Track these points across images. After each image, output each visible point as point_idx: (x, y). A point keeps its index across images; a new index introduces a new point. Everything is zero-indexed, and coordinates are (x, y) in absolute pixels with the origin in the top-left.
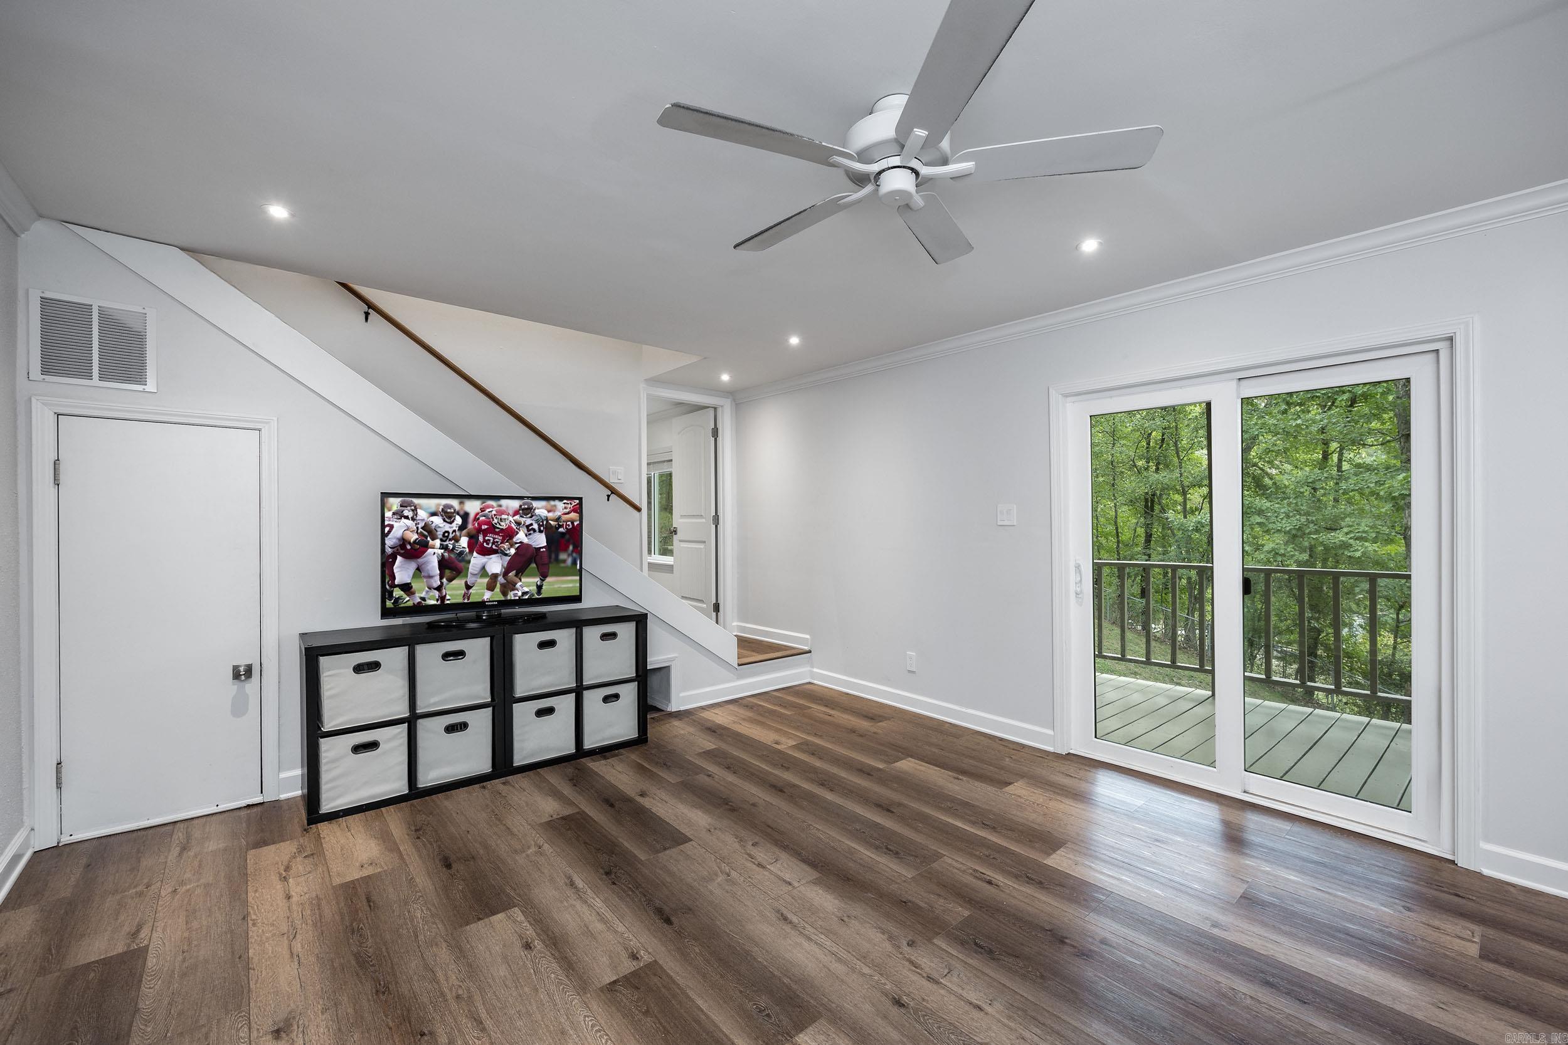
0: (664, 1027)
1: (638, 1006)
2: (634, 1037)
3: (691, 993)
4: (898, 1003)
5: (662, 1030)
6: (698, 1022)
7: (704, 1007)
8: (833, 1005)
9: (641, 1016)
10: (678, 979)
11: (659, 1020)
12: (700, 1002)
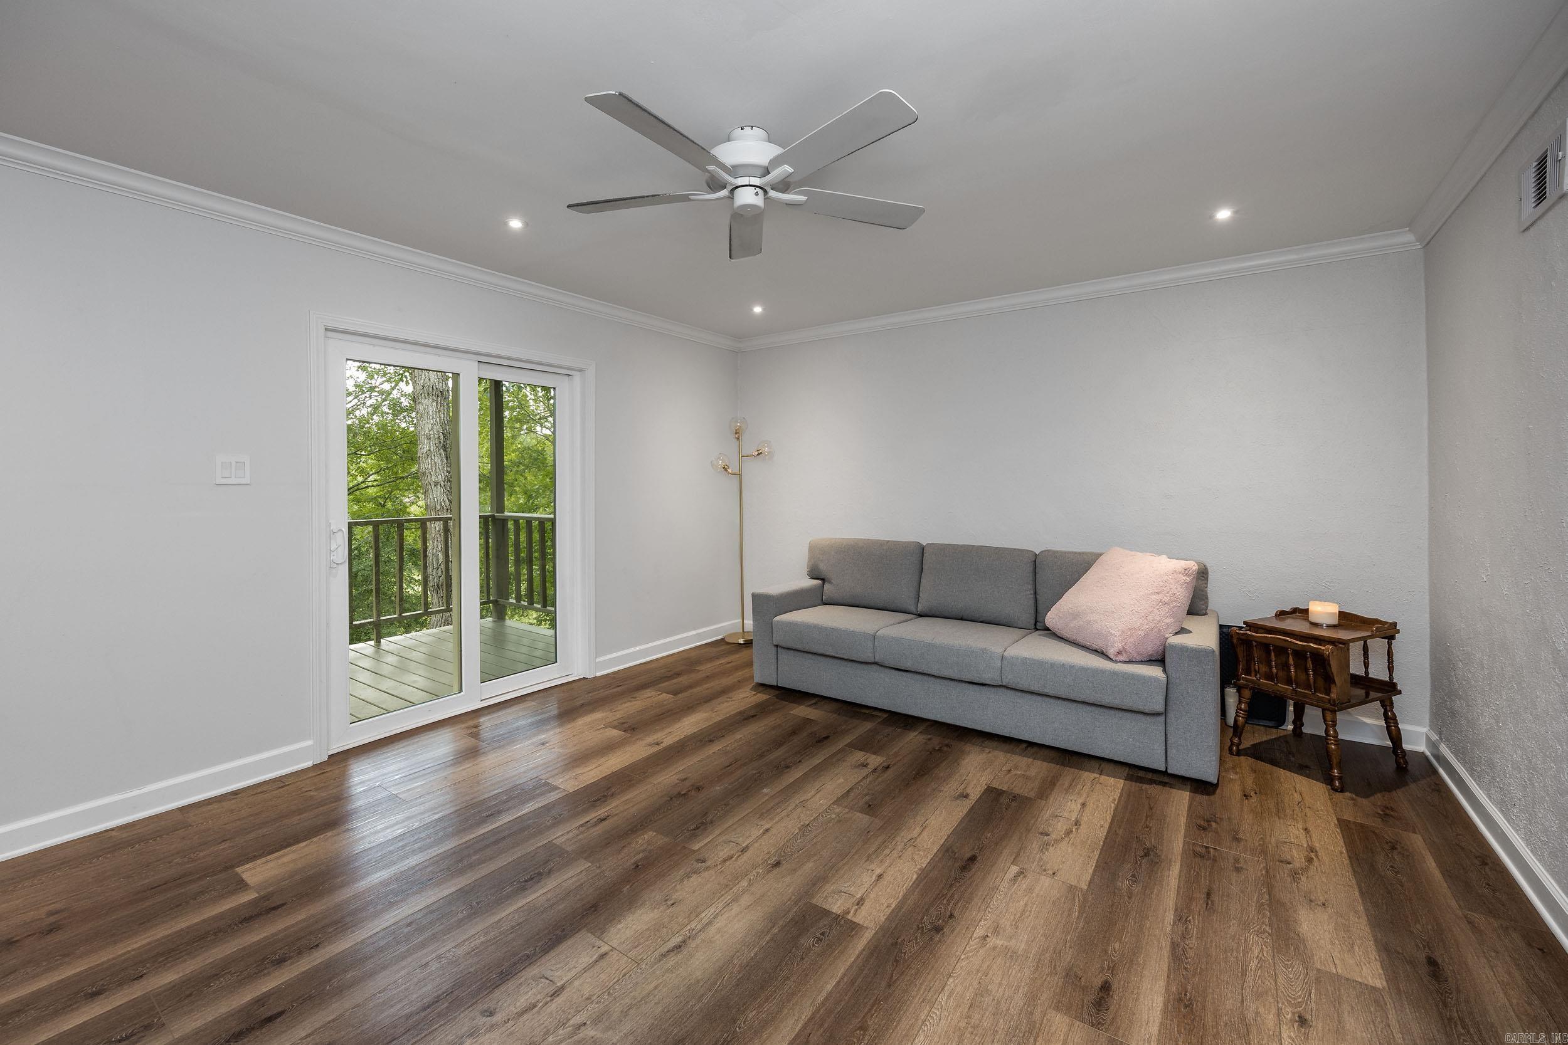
0: (873, 1006)
1: (858, 1041)
2: (896, 1026)
3: (820, 998)
4: (778, 864)
5: (877, 1006)
6: (853, 982)
7: (833, 982)
8: (793, 897)
9: (870, 1032)
10: (805, 1017)
11: (867, 1014)
12: (829, 987)
